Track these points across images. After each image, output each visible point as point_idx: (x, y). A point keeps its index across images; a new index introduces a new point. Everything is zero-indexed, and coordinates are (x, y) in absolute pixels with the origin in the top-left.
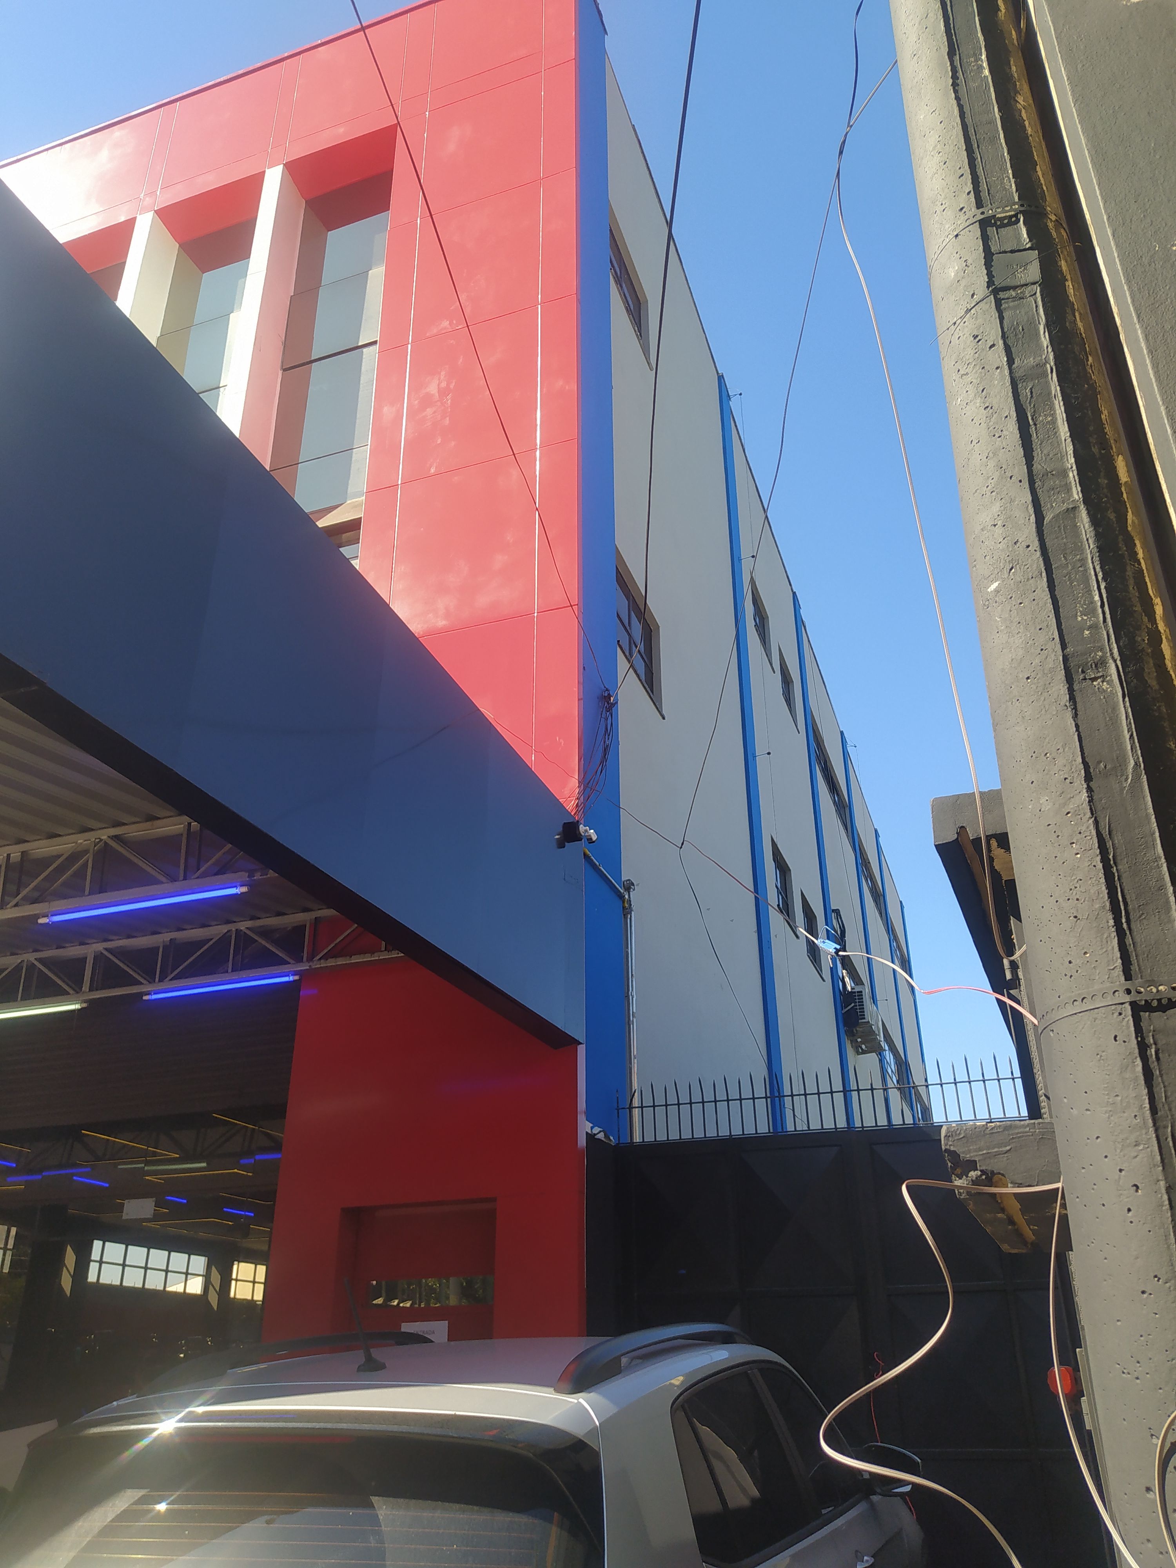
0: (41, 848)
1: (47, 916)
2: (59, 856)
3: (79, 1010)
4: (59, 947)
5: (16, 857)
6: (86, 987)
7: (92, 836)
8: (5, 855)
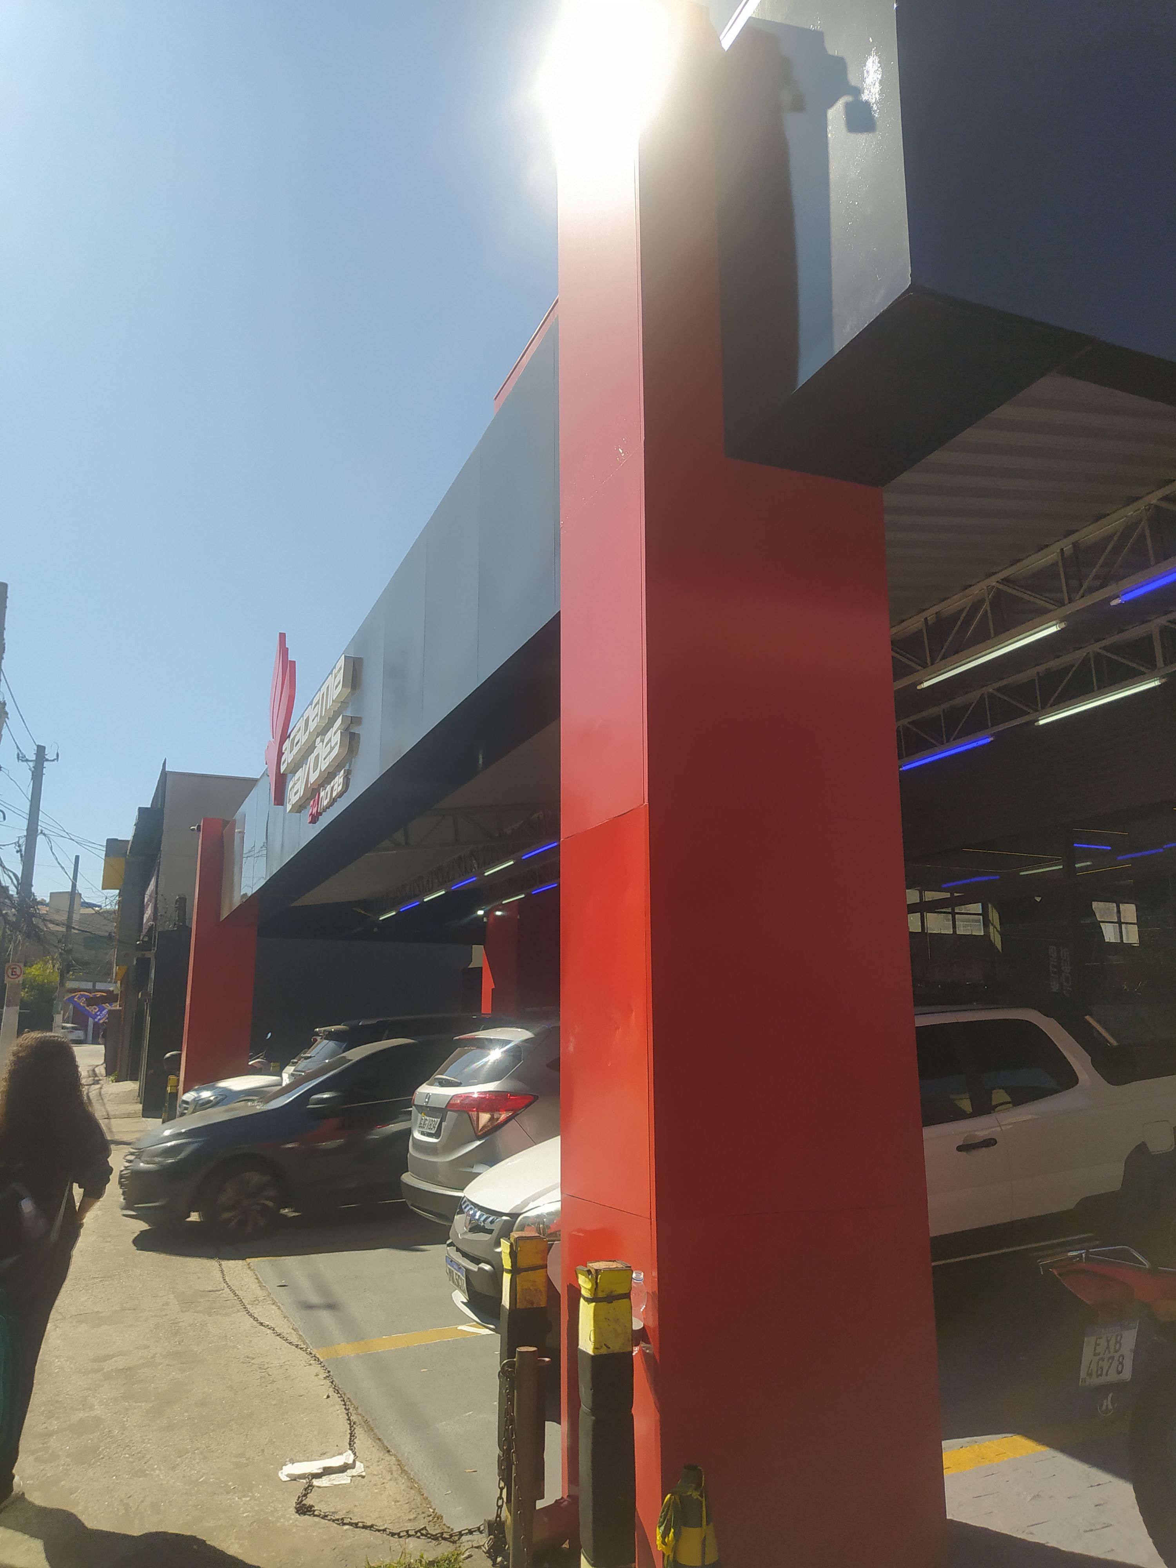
0: (1091, 533)
1: (1119, 597)
2: (1111, 537)
3: (1159, 686)
4: (1121, 631)
5: (1068, 549)
6: (1160, 662)
7: (1141, 505)
8: (1059, 551)
